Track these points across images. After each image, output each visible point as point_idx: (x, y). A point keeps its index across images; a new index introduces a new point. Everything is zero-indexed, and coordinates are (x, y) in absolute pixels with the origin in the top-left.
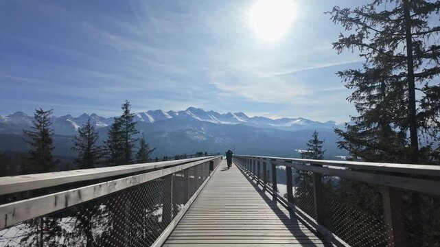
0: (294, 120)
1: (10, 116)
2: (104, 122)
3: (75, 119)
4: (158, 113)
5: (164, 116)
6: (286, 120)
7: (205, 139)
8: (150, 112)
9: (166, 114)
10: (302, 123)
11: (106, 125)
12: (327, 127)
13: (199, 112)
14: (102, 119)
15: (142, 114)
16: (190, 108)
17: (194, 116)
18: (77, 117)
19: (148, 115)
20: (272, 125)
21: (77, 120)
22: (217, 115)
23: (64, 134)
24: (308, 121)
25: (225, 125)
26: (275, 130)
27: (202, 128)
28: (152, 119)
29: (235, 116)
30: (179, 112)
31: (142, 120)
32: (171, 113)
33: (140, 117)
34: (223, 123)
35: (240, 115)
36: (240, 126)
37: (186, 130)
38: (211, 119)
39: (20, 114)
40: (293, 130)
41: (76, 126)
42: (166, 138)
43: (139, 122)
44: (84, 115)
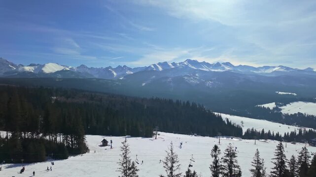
0: (274, 67)
1: (78, 68)
2: (131, 71)
4: (164, 64)
5: (169, 66)
6: (267, 67)
7: (198, 83)
8: (159, 64)
9: (171, 65)
10: (282, 70)
11: (132, 73)
12: (306, 73)
13: (195, 63)
14: (130, 69)
15: (154, 65)
16: (187, 60)
17: (190, 66)
18: (115, 67)
19: (158, 66)
20: (255, 72)
21: (115, 69)
22: (208, 64)
23: (107, 79)
24: (288, 68)
25: (214, 72)
26: (257, 76)
27: (197, 75)
28: (160, 69)
29: (223, 65)
30: (179, 63)
31: (155, 69)
32: (174, 64)
33: (153, 67)
34: (213, 70)
35: (228, 64)
36: (228, 72)
37: (185, 76)
38: (203, 68)
39: (83, 66)
40: (273, 75)
41: (115, 74)
42: (170, 82)
43: (152, 71)
44: (119, 67)
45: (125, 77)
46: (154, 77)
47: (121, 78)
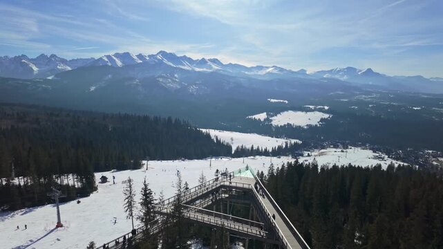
0: (268, 68)
2: (67, 65)
3: (32, 60)
4: (125, 57)
5: (133, 59)
6: (260, 68)
7: (179, 87)
8: (117, 55)
9: (136, 58)
10: (276, 71)
11: (69, 69)
12: (299, 76)
13: (171, 57)
14: (64, 61)
15: (108, 57)
16: (161, 52)
17: (165, 61)
18: (35, 57)
19: (115, 58)
20: (246, 73)
21: (35, 61)
22: (190, 60)
24: (281, 70)
25: (199, 72)
26: (250, 79)
27: (176, 75)
28: (119, 63)
29: (209, 63)
30: (149, 56)
31: (110, 64)
32: (140, 56)
33: (106, 60)
34: (197, 69)
35: (215, 61)
36: (215, 73)
38: (184, 65)
40: (267, 78)
41: (35, 68)
42: (137, 85)
43: (105, 66)
44: (42, 56)
45: (56, 76)
46: (110, 76)
47: (50, 78)
